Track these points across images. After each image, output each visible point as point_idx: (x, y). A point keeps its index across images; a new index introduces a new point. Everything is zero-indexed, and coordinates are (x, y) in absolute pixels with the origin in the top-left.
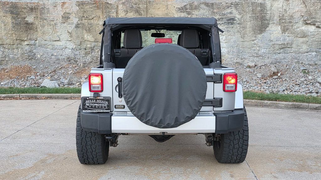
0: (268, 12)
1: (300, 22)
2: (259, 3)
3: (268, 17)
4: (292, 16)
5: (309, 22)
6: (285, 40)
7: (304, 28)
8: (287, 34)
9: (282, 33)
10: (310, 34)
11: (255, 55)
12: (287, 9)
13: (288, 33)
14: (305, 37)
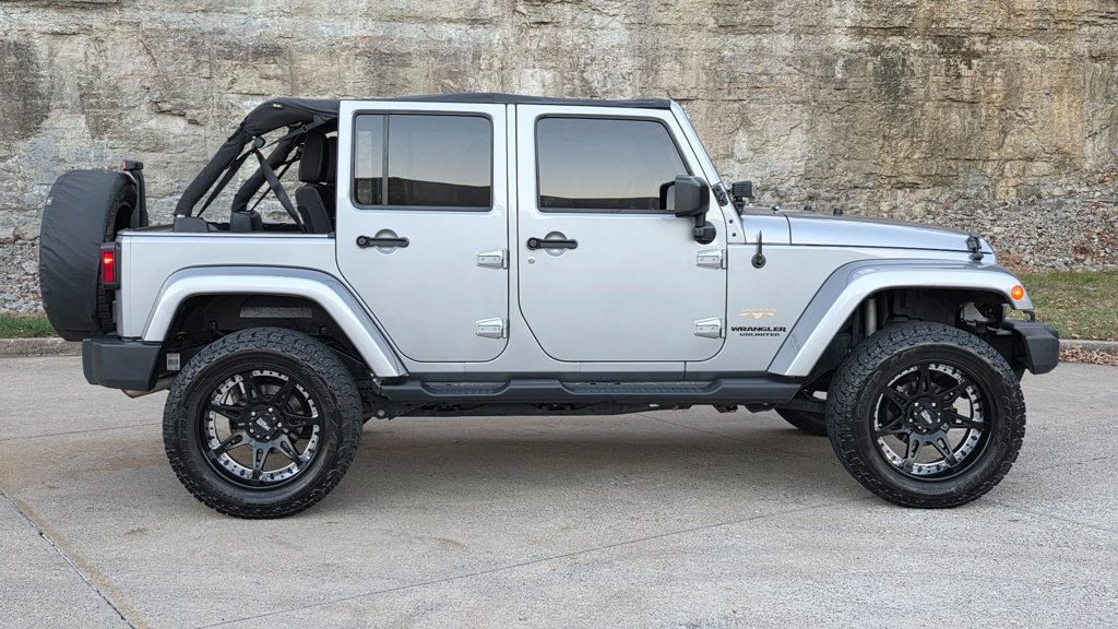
0: (42, 73)
1: (143, 107)
2: (10, 44)
3: (43, 87)
4: (116, 87)
5: (167, 106)
6: (100, 157)
7: (154, 123)
8: (106, 140)
9: (93, 138)
10: (173, 141)
11: (15, 205)
12: (102, 67)
13: (110, 138)
14: (161, 150)
